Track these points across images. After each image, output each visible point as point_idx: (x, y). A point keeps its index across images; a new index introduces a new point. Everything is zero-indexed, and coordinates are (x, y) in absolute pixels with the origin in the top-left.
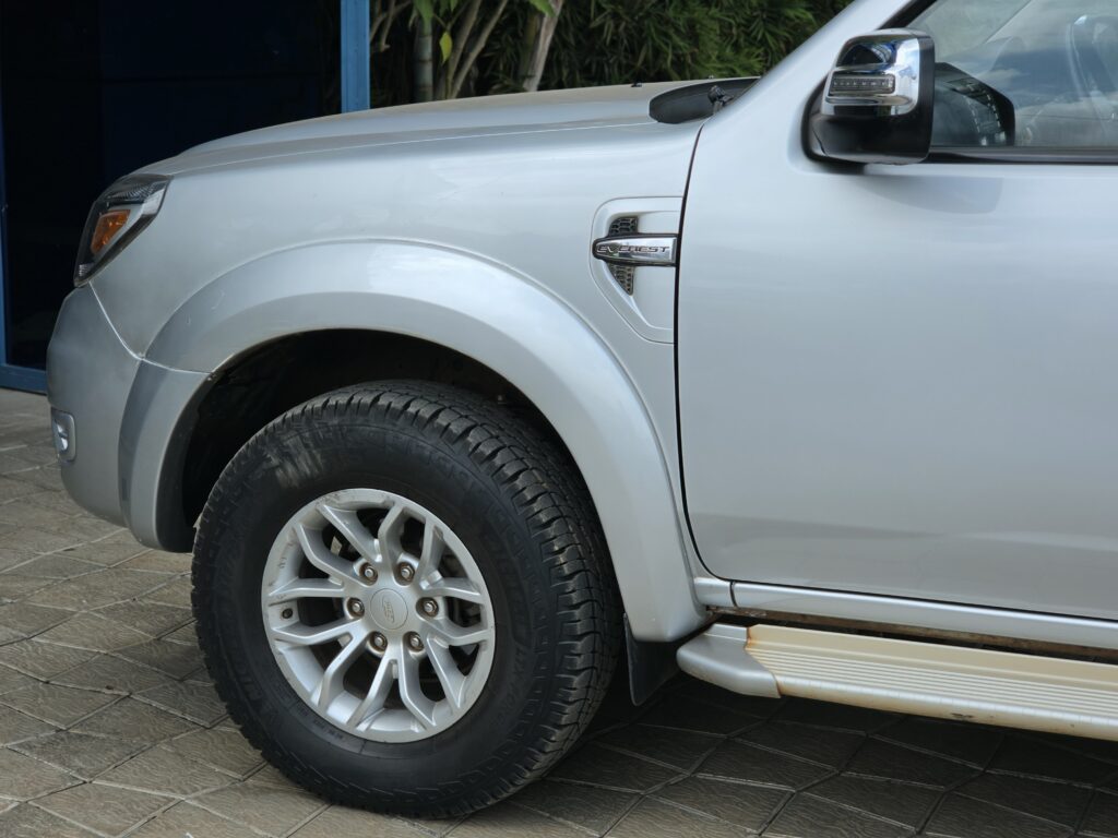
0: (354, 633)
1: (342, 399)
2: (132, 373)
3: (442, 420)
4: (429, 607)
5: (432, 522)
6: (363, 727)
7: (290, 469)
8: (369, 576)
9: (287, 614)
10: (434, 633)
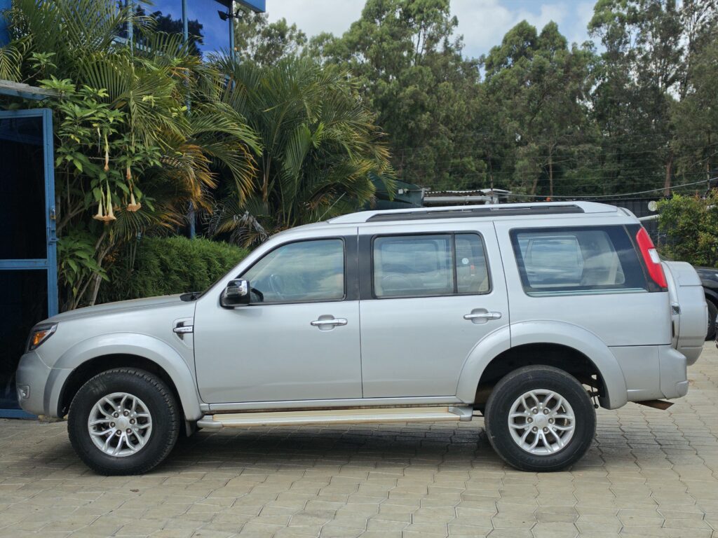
0: (112, 431)
1: (110, 371)
2: (49, 372)
3: (137, 374)
4: (133, 421)
5: (135, 398)
6: (117, 454)
7: (97, 390)
8: (117, 416)
9: (94, 429)
10: (135, 427)
